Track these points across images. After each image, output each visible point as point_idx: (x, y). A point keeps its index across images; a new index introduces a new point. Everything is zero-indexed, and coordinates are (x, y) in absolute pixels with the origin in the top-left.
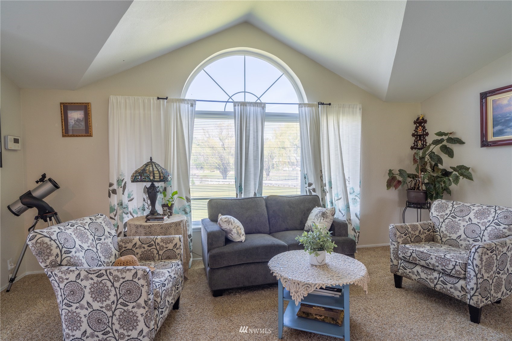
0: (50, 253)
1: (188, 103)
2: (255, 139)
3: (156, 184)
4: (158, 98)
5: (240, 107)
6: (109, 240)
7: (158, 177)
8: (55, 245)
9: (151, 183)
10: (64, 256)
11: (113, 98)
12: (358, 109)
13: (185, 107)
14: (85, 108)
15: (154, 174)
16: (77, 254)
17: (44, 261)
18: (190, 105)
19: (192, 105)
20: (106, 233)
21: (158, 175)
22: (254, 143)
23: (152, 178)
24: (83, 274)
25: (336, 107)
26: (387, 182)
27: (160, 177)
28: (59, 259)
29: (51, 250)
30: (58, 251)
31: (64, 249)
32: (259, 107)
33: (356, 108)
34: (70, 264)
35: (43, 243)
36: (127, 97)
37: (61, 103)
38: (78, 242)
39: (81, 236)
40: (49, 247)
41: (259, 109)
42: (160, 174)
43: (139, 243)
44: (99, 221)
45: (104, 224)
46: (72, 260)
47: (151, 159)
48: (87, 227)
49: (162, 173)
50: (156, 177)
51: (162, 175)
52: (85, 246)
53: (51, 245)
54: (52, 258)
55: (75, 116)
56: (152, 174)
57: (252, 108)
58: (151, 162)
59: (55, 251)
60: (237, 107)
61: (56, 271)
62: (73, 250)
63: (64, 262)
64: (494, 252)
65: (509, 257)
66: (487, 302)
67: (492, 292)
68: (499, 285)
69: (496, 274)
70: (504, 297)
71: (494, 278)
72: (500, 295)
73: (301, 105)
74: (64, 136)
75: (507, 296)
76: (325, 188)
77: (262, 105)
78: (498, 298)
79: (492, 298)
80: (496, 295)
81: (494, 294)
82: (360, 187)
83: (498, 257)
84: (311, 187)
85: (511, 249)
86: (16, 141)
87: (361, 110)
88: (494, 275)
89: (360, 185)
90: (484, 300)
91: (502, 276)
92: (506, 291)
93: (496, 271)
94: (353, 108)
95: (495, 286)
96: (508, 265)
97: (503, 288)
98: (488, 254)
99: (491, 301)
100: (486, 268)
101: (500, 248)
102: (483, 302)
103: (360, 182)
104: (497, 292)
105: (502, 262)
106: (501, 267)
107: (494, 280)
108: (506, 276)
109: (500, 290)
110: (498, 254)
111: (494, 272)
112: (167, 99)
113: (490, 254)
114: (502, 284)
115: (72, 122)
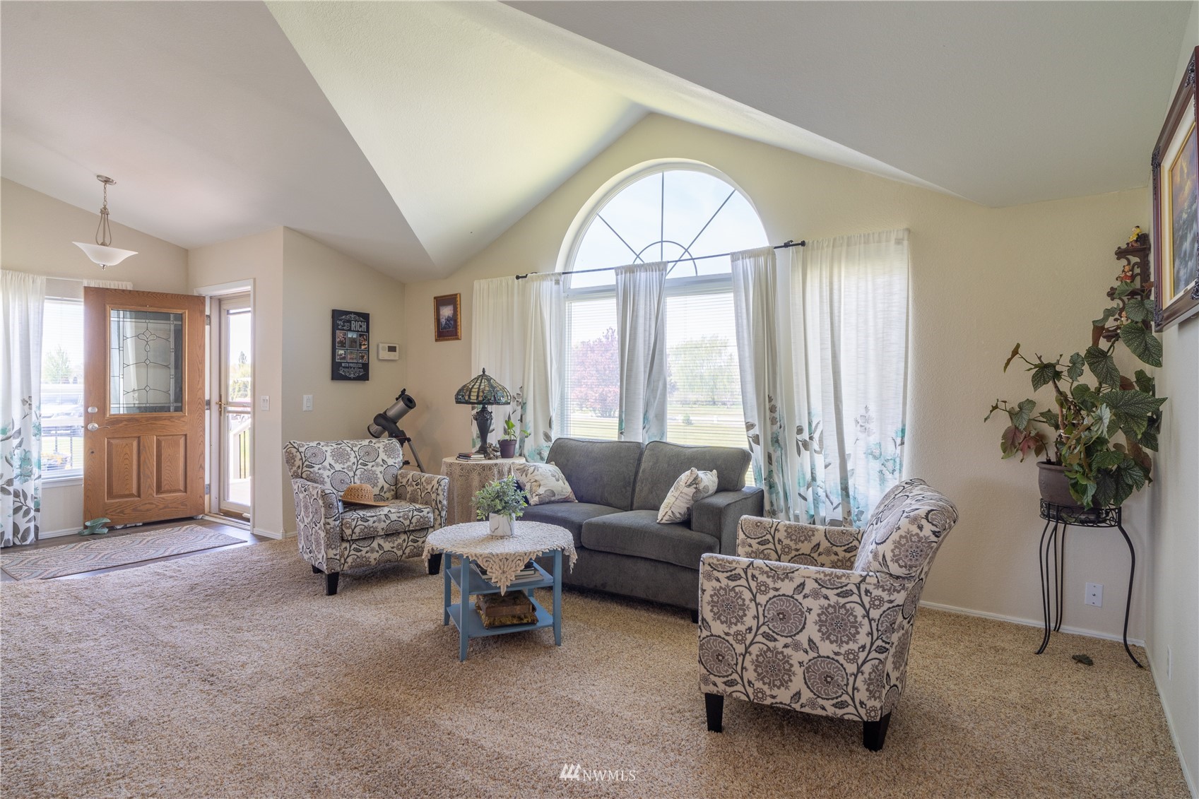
0: (293, 463)
1: (557, 280)
3: (487, 408)
4: (518, 278)
5: (623, 275)
6: (378, 470)
7: (482, 398)
8: (299, 457)
9: (481, 406)
10: (305, 469)
11: (476, 284)
12: (893, 242)
13: (551, 287)
14: (452, 300)
16: (319, 471)
18: (554, 283)
20: (380, 460)
21: (476, 394)
23: (467, 398)
25: (827, 245)
26: (1004, 437)
27: (478, 396)
28: (300, 471)
29: (295, 461)
30: (300, 463)
31: (307, 463)
32: (656, 271)
33: (888, 241)
34: (309, 478)
35: (290, 453)
36: (490, 280)
37: (435, 298)
38: (330, 460)
39: (340, 456)
40: (294, 458)
41: (655, 275)
44: (377, 446)
46: (312, 475)
47: (484, 371)
48: (356, 449)
49: (483, 392)
50: (472, 397)
51: (481, 394)
52: (338, 467)
53: (296, 456)
54: (295, 468)
55: (447, 312)
56: (468, 393)
57: (643, 275)
58: (482, 375)
59: (298, 463)
60: (619, 277)
62: (317, 467)
63: (303, 475)
64: (743, 582)
65: (810, 610)
66: (729, 690)
67: (750, 675)
68: (776, 669)
69: (759, 638)
70: (807, 710)
71: (751, 644)
72: (783, 697)
73: (735, 256)
74: (436, 340)
75: (819, 712)
76: (799, 437)
77: (661, 267)
78: (778, 700)
79: (750, 691)
80: (766, 688)
81: (758, 685)
82: (902, 443)
83: (762, 599)
84: (752, 432)
85: (816, 594)
86: (392, 349)
87: (906, 243)
88: (749, 637)
89: (903, 437)
90: (719, 681)
91: (786, 651)
92: (811, 695)
93: (758, 628)
94: (879, 241)
95: (757, 665)
96: (812, 631)
97: (797, 683)
98: (718, 580)
99: (748, 696)
100: (715, 610)
101: (762, 578)
102: (715, 684)
103: (903, 431)
104: (772, 685)
105: (783, 616)
106: (779, 626)
107: (755, 650)
108: (805, 658)
109: (784, 684)
110: (759, 590)
111: (750, 629)
112: (526, 277)
113: (724, 582)
114: (789, 672)
115: (443, 321)
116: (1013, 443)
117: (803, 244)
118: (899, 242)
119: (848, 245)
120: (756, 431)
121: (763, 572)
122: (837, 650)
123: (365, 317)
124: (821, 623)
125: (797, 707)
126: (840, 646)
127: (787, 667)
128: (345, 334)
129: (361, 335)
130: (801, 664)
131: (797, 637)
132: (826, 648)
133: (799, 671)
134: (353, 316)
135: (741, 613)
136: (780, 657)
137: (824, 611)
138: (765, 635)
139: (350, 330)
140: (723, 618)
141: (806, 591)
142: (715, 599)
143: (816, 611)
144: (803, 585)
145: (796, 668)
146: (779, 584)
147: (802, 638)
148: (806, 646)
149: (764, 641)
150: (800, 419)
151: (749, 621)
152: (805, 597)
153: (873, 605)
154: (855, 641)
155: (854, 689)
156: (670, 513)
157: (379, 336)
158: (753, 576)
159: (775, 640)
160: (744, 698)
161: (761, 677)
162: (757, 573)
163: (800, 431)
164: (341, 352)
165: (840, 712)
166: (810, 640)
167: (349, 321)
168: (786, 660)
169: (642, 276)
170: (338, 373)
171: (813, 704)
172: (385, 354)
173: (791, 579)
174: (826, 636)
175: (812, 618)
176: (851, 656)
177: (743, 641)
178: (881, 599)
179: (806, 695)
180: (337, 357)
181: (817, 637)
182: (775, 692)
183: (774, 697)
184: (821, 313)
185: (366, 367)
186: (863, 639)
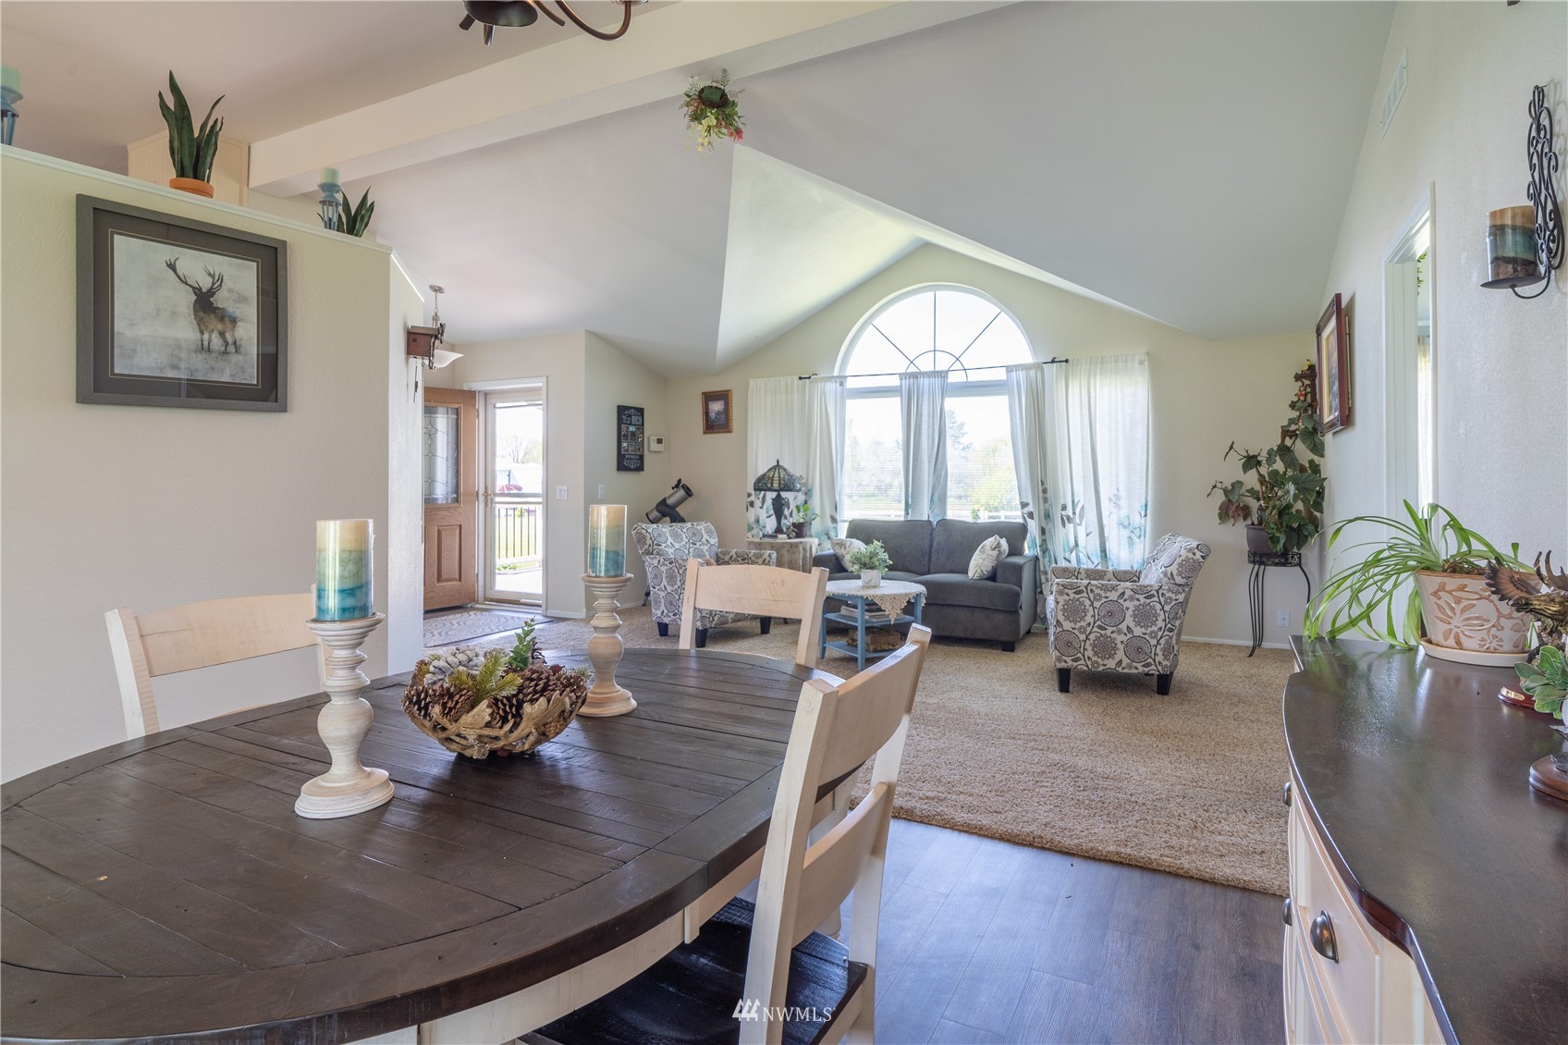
1: (836, 382)
2: (931, 430)
3: (784, 494)
4: (800, 378)
5: (907, 380)
6: (705, 548)
7: (777, 485)
9: (777, 493)
10: (655, 547)
11: (752, 382)
12: (1137, 362)
13: (831, 387)
14: (724, 396)
15: (772, 480)
16: (667, 549)
17: (641, 549)
18: (838, 384)
19: (842, 384)
20: (704, 540)
22: (929, 436)
23: (769, 486)
24: (662, 560)
25: (1086, 363)
26: (1220, 508)
27: (780, 484)
28: (651, 549)
30: (651, 542)
32: (937, 378)
33: (1133, 361)
34: (658, 554)
35: (641, 533)
36: (768, 379)
37: (703, 393)
38: (670, 540)
39: (676, 536)
40: (644, 537)
41: (937, 381)
42: (780, 480)
43: (735, 556)
44: (699, 528)
45: (703, 531)
47: (778, 462)
48: (684, 530)
49: (784, 480)
50: (775, 485)
51: (782, 482)
52: (677, 546)
54: (646, 547)
55: (716, 407)
57: (926, 380)
58: (778, 466)
59: (649, 542)
60: (903, 381)
61: (647, 557)
62: (664, 545)
63: (655, 552)
64: (1085, 594)
65: (1128, 609)
66: (1075, 664)
67: (1089, 653)
68: (1105, 647)
69: (1095, 629)
70: (1126, 671)
71: (1090, 633)
72: (1111, 664)
73: (1009, 369)
74: (705, 433)
75: (1134, 671)
76: (1064, 513)
77: (943, 375)
78: (1107, 667)
79: (1089, 663)
80: (1099, 660)
81: (1095, 659)
82: (1146, 515)
83: (1097, 604)
84: (1026, 510)
85: (1131, 598)
86: (660, 441)
87: (1146, 363)
88: (1089, 629)
89: (1146, 510)
90: (1068, 659)
91: (1113, 635)
92: (1129, 661)
93: (1095, 623)
94: (1126, 361)
95: (1094, 646)
96: (1129, 621)
97: (1120, 655)
98: (1068, 595)
99: (1088, 667)
100: (1066, 614)
101: (1097, 591)
102: (1066, 662)
103: (1146, 506)
104: (1103, 658)
105: (1110, 614)
106: (1108, 620)
107: (1092, 637)
108: (1125, 638)
109: (1111, 656)
110: (1095, 599)
111: (1089, 624)
112: (809, 378)
113: (1072, 596)
114: (1115, 649)
115: (713, 415)
116: (1227, 513)
117: (1067, 361)
118: (1141, 363)
119: (1102, 363)
120: (1030, 508)
121: (1098, 587)
122: (1144, 631)
123: (640, 411)
124: (1135, 616)
125: (1120, 669)
126: (1146, 629)
127: (1113, 645)
128: (628, 428)
129: (638, 429)
130: (1122, 642)
131: (1120, 626)
132: (1138, 631)
133: (1121, 647)
134: (633, 411)
135: (1083, 614)
136: (1109, 639)
137: (1137, 608)
138: (1099, 627)
139: (631, 424)
140: (1071, 619)
141: (1126, 597)
142: (1066, 607)
143: (1132, 608)
144: (1124, 593)
145: (1119, 644)
146: (1108, 594)
147: (1123, 626)
148: (1125, 631)
149: (1099, 630)
150: (1064, 499)
151: (1089, 619)
152: (1125, 600)
153: (1166, 602)
154: (1156, 625)
155: (1155, 654)
156: (979, 571)
157: (651, 428)
158: (1092, 590)
159: (1106, 629)
160: (1085, 668)
161: (1096, 654)
162: (1094, 588)
163: (1064, 508)
164: (625, 445)
165: (1146, 670)
166: (1128, 627)
167: (630, 416)
168: (1113, 641)
169: (925, 382)
170: (622, 466)
171: (1129, 666)
172: (655, 446)
173: (1116, 590)
174: (1138, 624)
175: (1129, 613)
176: (1153, 634)
177: (1084, 632)
178: (1170, 598)
179: (1126, 661)
180: (623, 450)
181: (1132, 625)
182: (1106, 662)
183: (1105, 665)
184: (1081, 415)
185: (641, 458)
186: (1160, 623)
